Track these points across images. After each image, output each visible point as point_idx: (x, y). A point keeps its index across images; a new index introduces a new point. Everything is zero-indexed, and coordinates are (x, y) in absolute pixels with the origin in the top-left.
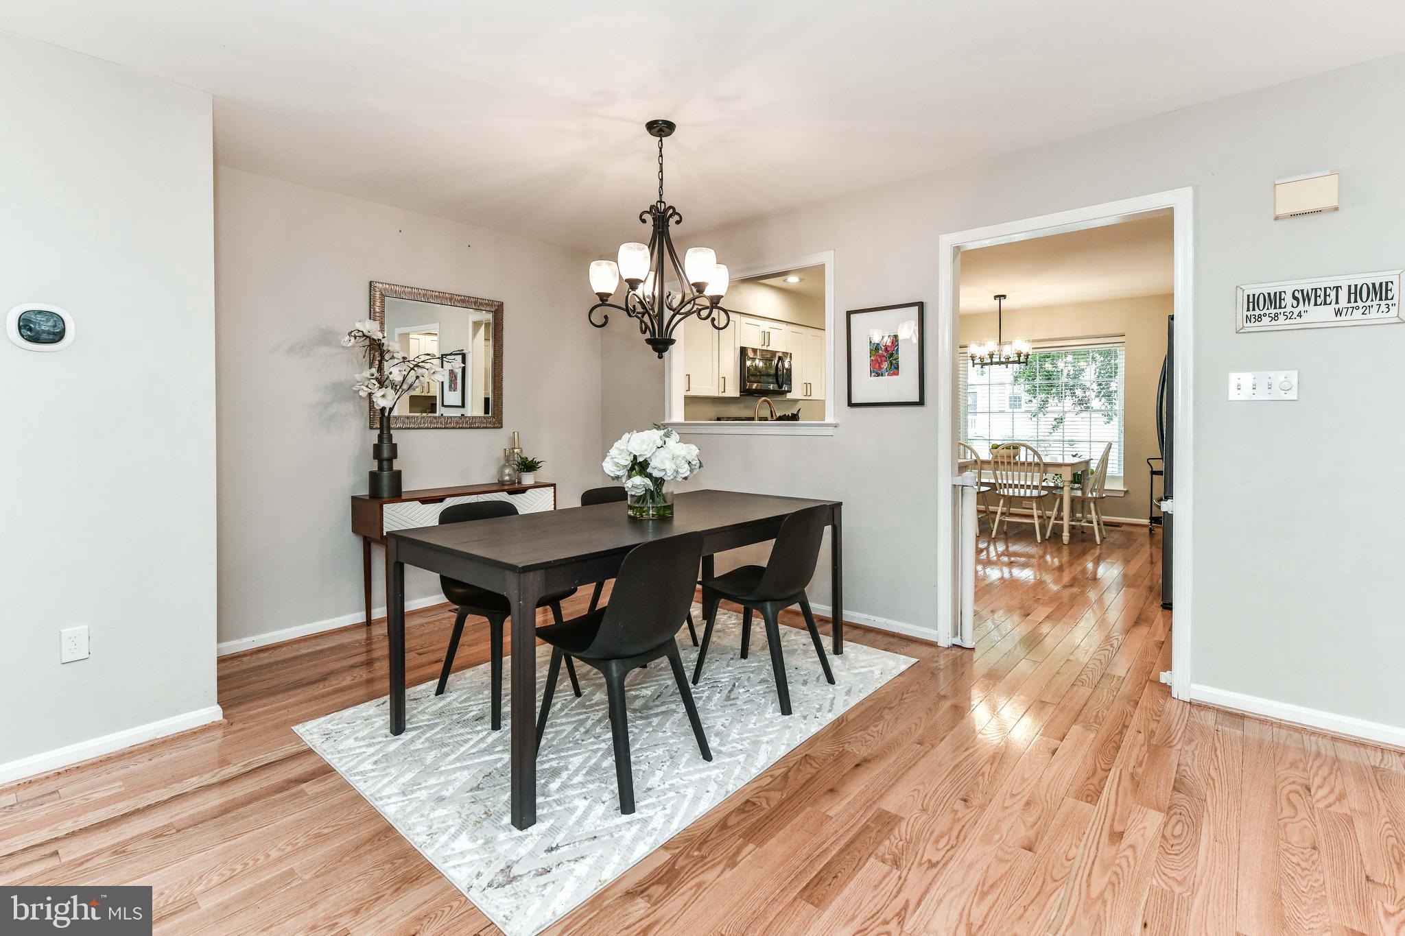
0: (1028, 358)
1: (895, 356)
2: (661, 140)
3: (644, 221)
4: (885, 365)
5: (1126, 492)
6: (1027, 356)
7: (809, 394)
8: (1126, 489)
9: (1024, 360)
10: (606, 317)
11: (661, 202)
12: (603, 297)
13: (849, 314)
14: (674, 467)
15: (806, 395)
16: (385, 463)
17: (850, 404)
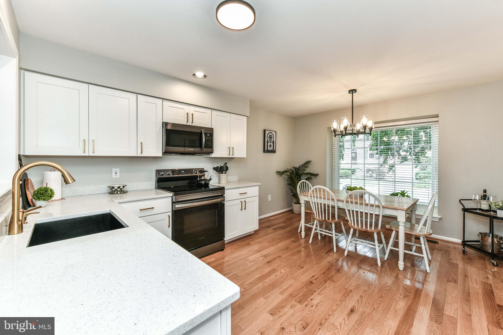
0: (371, 130)
5: (440, 219)
6: (371, 129)
8: (440, 217)
9: (369, 132)
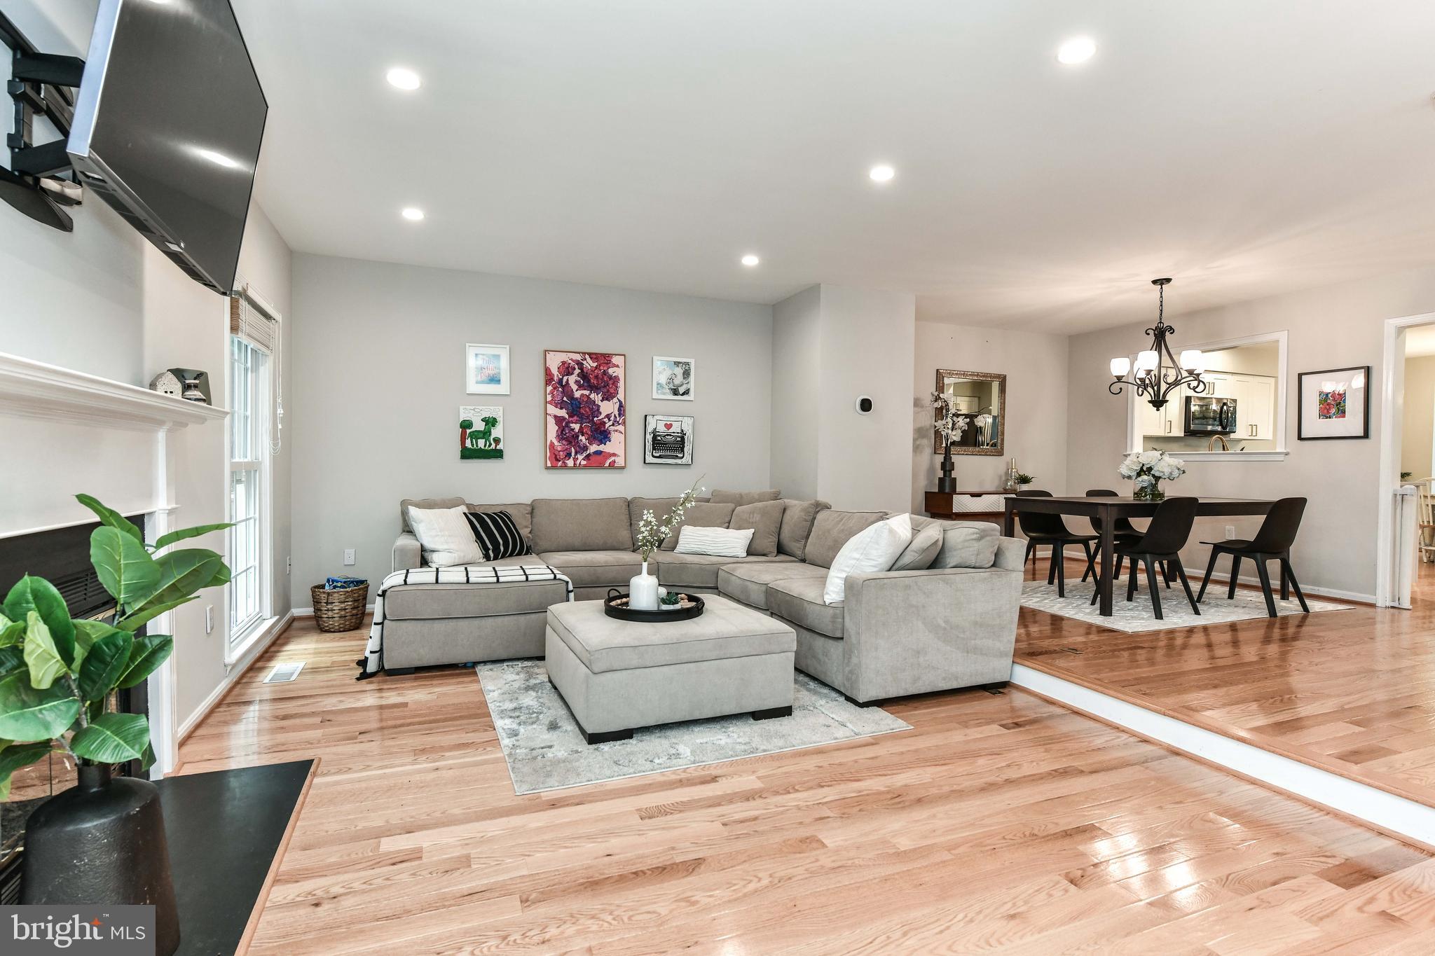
1: (1342, 404)
2: (1162, 288)
3: (1148, 334)
4: (1333, 411)
7: (1254, 434)
10: (1121, 389)
11: (1161, 323)
12: (1119, 379)
13: (1300, 376)
14: (1170, 471)
15: (1252, 435)
16: (948, 473)
17: (1300, 438)
